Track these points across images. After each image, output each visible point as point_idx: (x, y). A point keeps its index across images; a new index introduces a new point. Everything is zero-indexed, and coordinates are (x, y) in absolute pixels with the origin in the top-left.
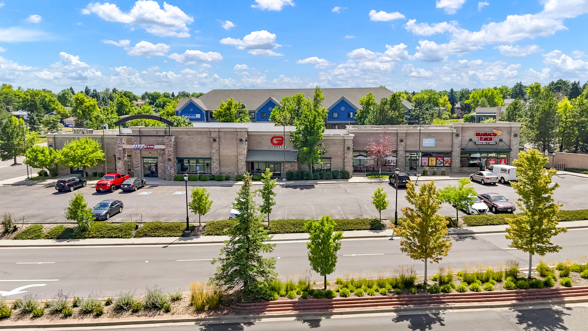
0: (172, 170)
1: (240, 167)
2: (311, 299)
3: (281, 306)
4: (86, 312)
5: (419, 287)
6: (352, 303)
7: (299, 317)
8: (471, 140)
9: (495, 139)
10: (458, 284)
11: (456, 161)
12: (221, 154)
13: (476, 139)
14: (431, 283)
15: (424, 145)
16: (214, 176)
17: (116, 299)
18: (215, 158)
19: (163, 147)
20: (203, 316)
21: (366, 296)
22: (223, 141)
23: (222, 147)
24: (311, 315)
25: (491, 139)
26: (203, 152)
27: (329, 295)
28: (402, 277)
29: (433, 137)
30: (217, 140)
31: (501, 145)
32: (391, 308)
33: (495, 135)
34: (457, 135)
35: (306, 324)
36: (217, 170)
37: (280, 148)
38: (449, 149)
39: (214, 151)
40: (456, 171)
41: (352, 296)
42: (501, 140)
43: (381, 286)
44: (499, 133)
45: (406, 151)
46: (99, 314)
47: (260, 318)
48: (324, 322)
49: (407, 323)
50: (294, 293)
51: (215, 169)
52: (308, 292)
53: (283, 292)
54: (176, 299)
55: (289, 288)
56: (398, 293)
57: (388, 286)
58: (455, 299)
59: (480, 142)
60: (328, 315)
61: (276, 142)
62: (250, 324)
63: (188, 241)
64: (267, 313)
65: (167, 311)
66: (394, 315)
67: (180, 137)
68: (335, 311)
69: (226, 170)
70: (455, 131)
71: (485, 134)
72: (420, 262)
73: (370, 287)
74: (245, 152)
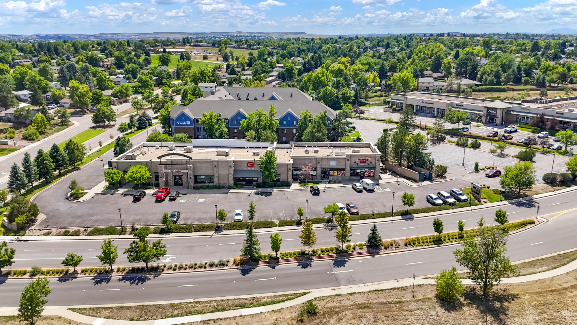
0: (192, 183)
1: (230, 180)
2: (272, 260)
3: (263, 263)
4: (200, 267)
5: (307, 254)
6: (285, 261)
7: (269, 266)
8: (355, 162)
9: (368, 162)
10: (319, 252)
11: (348, 173)
12: (219, 173)
13: (358, 162)
14: (311, 253)
15: (331, 165)
16: (215, 186)
17: (209, 262)
18: (216, 175)
19: (187, 171)
20: (239, 267)
21: (289, 258)
22: (220, 167)
23: (220, 169)
24: (272, 265)
25: (365, 162)
26: (209, 173)
27: (278, 258)
28: (302, 251)
29: (336, 161)
30: (217, 166)
31: (371, 165)
32: (297, 262)
33: (368, 160)
34: (348, 160)
35: (271, 268)
36: (217, 182)
37: (253, 168)
38: (344, 167)
39: (215, 172)
40: (347, 178)
41: (285, 258)
42: (371, 163)
43: (294, 254)
44: (369, 159)
45: (321, 168)
46: (205, 268)
47: (257, 267)
48: (276, 267)
49: (301, 266)
50: (267, 258)
51: (216, 182)
52: (271, 257)
53: (263, 258)
54: (228, 261)
55: (265, 257)
56: (299, 257)
57: (297, 254)
58: (317, 258)
59: (360, 164)
60: (278, 265)
61: (250, 165)
62: (254, 269)
63: (219, 234)
64: (259, 265)
65: (227, 265)
66: (298, 264)
67: (195, 164)
68: (280, 263)
69: (223, 182)
70: (347, 158)
71: (363, 160)
72: (307, 247)
73: (291, 255)
74: (233, 173)
